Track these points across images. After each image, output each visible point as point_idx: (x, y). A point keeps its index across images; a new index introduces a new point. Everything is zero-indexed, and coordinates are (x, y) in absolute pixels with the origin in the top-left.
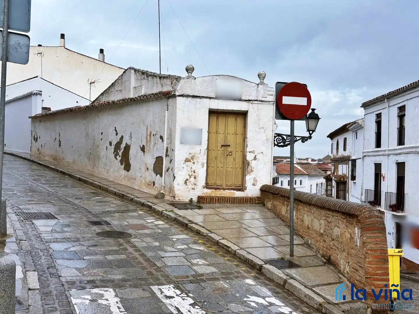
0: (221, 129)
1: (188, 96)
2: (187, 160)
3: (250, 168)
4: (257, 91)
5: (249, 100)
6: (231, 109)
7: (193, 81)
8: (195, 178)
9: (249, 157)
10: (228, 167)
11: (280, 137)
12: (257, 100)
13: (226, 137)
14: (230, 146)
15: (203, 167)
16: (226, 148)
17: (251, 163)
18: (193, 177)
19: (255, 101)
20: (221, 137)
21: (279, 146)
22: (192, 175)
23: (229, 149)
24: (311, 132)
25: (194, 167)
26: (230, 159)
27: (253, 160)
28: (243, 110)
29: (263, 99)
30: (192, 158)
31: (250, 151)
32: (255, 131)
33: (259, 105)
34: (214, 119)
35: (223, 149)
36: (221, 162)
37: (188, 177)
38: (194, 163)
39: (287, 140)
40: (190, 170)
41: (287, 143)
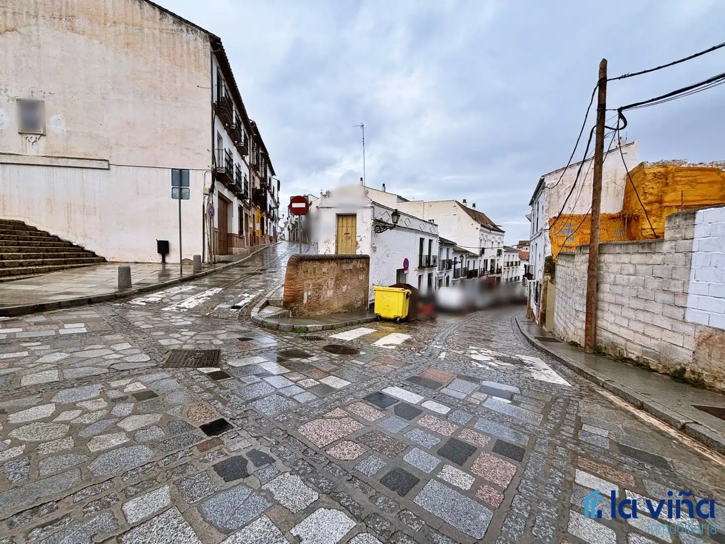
0: (345, 225)
1: (325, 208)
2: (325, 242)
3: (358, 245)
4: (362, 201)
5: (357, 207)
6: (347, 213)
7: (327, 199)
9: (358, 239)
10: (349, 245)
11: (378, 228)
13: (347, 229)
14: (349, 233)
15: (333, 245)
17: (359, 243)
18: (328, 251)
19: (360, 207)
20: (344, 229)
21: (378, 233)
23: (349, 235)
24: (395, 223)
25: (329, 245)
26: (350, 241)
27: (360, 241)
28: (354, 213)
29: (365, 206)
30: (328, 241)
31: (358, 236)
32: (361, 224)
33: (363, 210)
34: (341, 220)
35: (346, 235)
36: (345, 243)
37: (326, 251)
38: (329, 243)
39: (382, 229)
40: (326, 247)
41: (382, 231)
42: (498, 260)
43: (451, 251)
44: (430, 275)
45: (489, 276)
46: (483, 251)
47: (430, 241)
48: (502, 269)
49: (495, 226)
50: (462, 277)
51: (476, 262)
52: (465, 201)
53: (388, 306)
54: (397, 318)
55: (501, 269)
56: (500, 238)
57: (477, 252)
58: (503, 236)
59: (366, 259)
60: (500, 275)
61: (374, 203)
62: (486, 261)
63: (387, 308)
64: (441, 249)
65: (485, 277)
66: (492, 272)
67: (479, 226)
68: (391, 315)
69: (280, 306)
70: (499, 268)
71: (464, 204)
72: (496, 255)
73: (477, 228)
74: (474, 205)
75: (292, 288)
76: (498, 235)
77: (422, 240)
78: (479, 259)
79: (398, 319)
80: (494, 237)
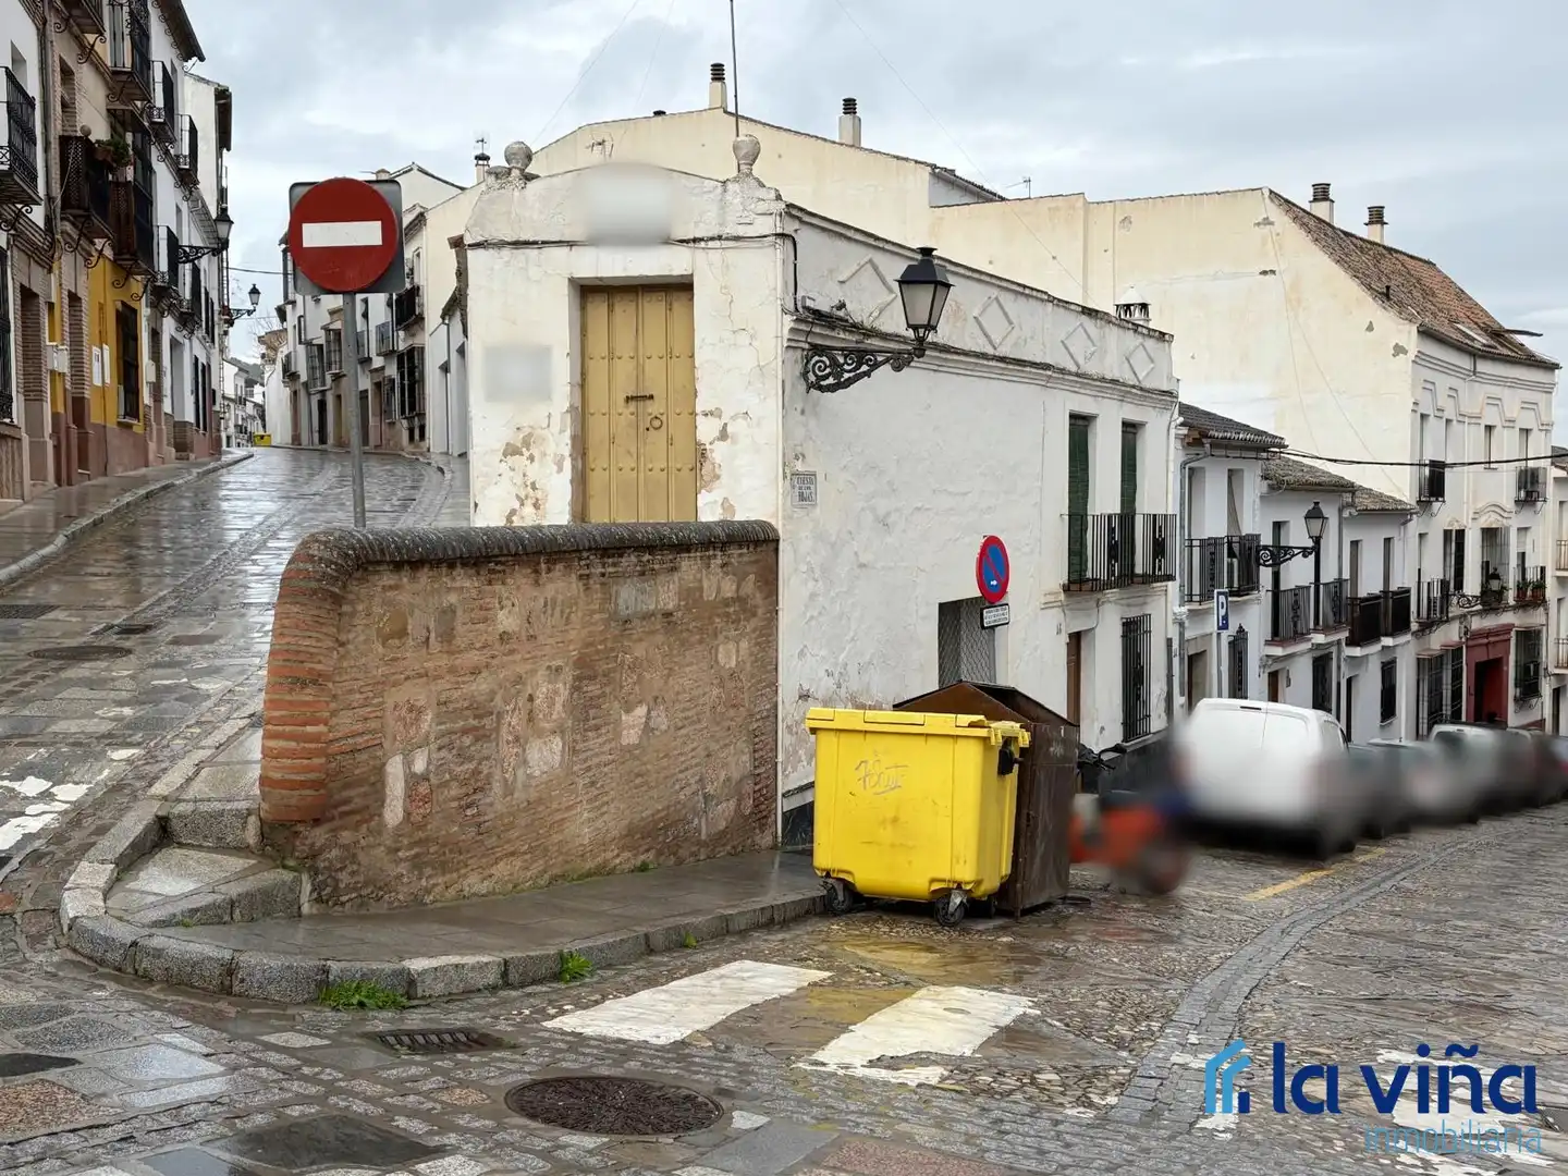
0: (624, 342)
1: (501, 244)
2: (511, 451)
3: (707, 467)
4: (723, 205)
5: (695, 240)
6: (636, 274)
7: (516, 193)
8: (536, 506)
9: (706, 430)
10: (650, 466)
11: (824, 359)
12: (720, 238)
13: (640, 371)
14: (651, 397)
15: (560, 470)
16: (641, 404)
17: (712, 451)
18: (529, 503)
19: (712, 239)
20: (624, 369)
21: (822, 389)
22: (527, 497)
23: (653, 408)
24: (921, 331)
25: (533, 472)
26: (658, 438)
27: (718, 439)
28: (676, 273)
29: (741, 231)
30: (527, 443)
31: (708, 409)
32: (721, 341)
33: (729, 253)
34: (598, 309)
35: (632, 406)
36: (629, 452)
37: (517, 505)
38: (532, 458)
39: (846, 367)
40: (519, 480)
41: (846, 375)
42: (1523, 530)
43: (1253, 487)
44: (1133, 632)
45: (1476, 624)
46: (1434, 484)
47: (1131, 429)
48: (1550, 582)
49: (1498, 334)
50: (1319, 638)
51: (1397, 547)
52: (1322, 193)
53: (895, 820)
54: (945, 894)
55: (1540, 586)
56: (1528, 406)
57: (1402, 486)
58: (1548, 390)
59: (757, 542)
60: (1535, 618)
61: (793, 212)
62: (1455, 540)
63: (886, 834)
64: (1192, 476)
65: (1449, 635)
66: (1491, 599)
67: (1408, 336)
68: (915, 879)
69: (241, 850)
70: (1532, 576)
71: (1320, 210)
72: (1510, 505)
73: (1399, 350)
74: (1377, 216)
75: (315, 738)
76: (1515, 384)
77: (1080, 425)
78: (1415, 526)
79: (957, 900)
80: (1495, 401)
